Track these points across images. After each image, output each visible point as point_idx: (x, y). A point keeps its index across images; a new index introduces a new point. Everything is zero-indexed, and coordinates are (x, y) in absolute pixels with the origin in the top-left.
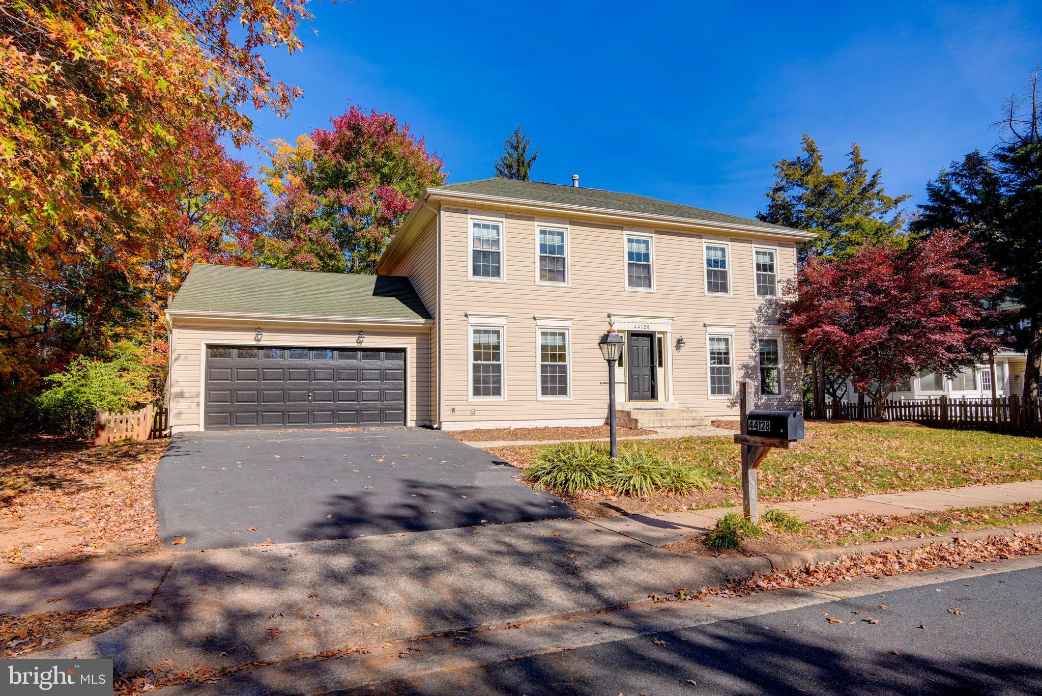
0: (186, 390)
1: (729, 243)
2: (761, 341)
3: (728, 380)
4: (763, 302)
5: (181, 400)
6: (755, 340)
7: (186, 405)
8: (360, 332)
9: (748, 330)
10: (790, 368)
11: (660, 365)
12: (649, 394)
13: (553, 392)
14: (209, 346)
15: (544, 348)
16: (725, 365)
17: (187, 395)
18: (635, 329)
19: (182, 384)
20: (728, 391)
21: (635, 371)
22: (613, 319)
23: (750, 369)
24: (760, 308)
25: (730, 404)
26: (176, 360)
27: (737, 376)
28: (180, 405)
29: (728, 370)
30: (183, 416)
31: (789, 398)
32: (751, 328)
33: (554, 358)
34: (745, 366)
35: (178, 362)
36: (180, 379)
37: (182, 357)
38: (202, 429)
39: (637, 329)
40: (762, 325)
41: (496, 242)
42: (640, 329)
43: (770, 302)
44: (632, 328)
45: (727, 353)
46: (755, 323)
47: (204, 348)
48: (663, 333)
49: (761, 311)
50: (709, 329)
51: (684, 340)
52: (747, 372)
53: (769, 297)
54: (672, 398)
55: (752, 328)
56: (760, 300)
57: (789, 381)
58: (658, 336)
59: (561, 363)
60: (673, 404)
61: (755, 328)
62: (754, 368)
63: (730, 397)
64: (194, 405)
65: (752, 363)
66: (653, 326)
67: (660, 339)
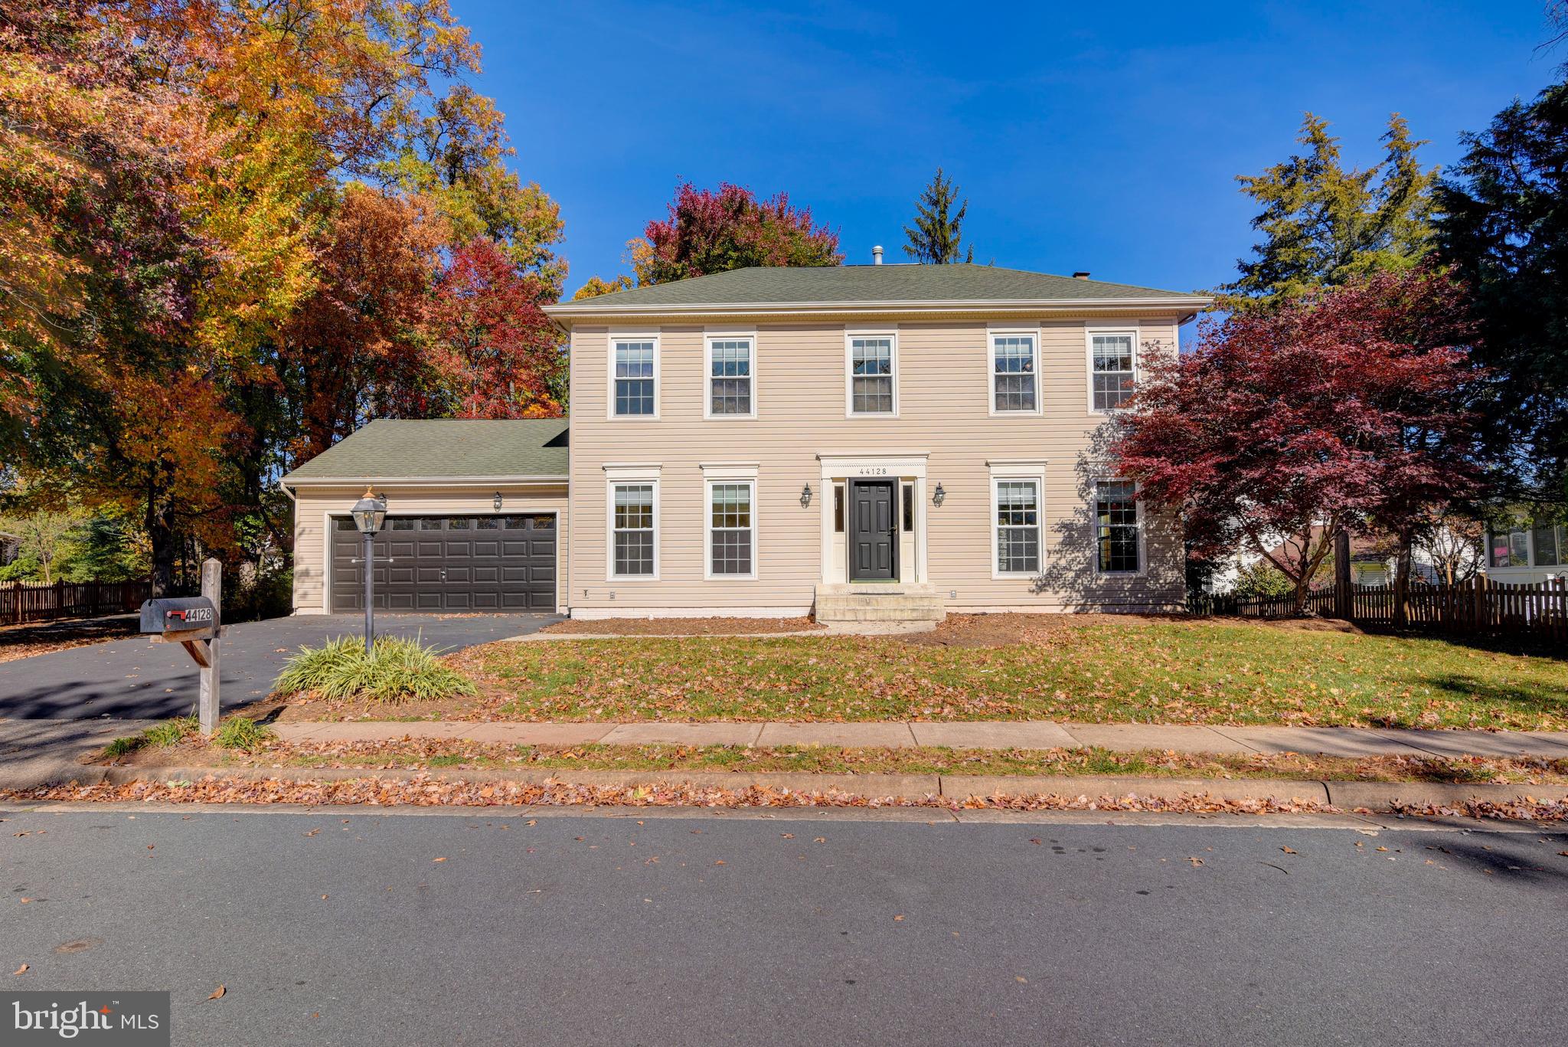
0: (309, 568)
1: (1039, 330)
2: (1099, 484)
3: (1033, 550)
4: (1107, 420)
5: (307, 579)
6: (1088, 485)
7: (312, 585)
8: (499, 494)
9: (1073, 467)
10: (1160, 528)
11: (908, 526)
12: (888, 571)
13: (731, 569)
14: (334, 517)
15: (717, 507)
16: (1029, 526)
17: (312, 573)
18: (861, 475)
19: (307, 561)
20: (1033, 565)
21: (863, 537)
22: (823, 461)
23: (1077, 530)
24: (1098, 430)
25: (1034, 587)
26: (300, 534)
27: (1048, 540)
28: (306, 585)
29: (1033, 534)
30: (309, 597)
31: (1157, 577)
32: (1079, 464)
33: (731, 521)
34: (1067, 527)
35: (304, 537)
36: (304, 555)
37: (307, 530)
38: (324, 611)
39: (865, 475)
40: (1101, 459)
41: (648, 367)
42: (871, 475)
43: (1122, 422)
44: (856, 473)
45: (1033, 506)
46: (1089, 457)
47: (327, 522)
48: (913, 479)
49: (1101, 435)
50: (994, 469)
51: (945, 489)
52: (1071, 536)
53: (1118, 412)
54: (923, 579)
55: (1082, 465)
56: (1102, 418)
57: (1157, 550)
58: (901, 484)
59: (742, 528)
60: (924, 587)
61: (1086, 463)
62: (1085, 530)
63: (1034, 575)
64: (319, 585)
65: (1081, 521)
66: (891, 469)
67: (908, 491)
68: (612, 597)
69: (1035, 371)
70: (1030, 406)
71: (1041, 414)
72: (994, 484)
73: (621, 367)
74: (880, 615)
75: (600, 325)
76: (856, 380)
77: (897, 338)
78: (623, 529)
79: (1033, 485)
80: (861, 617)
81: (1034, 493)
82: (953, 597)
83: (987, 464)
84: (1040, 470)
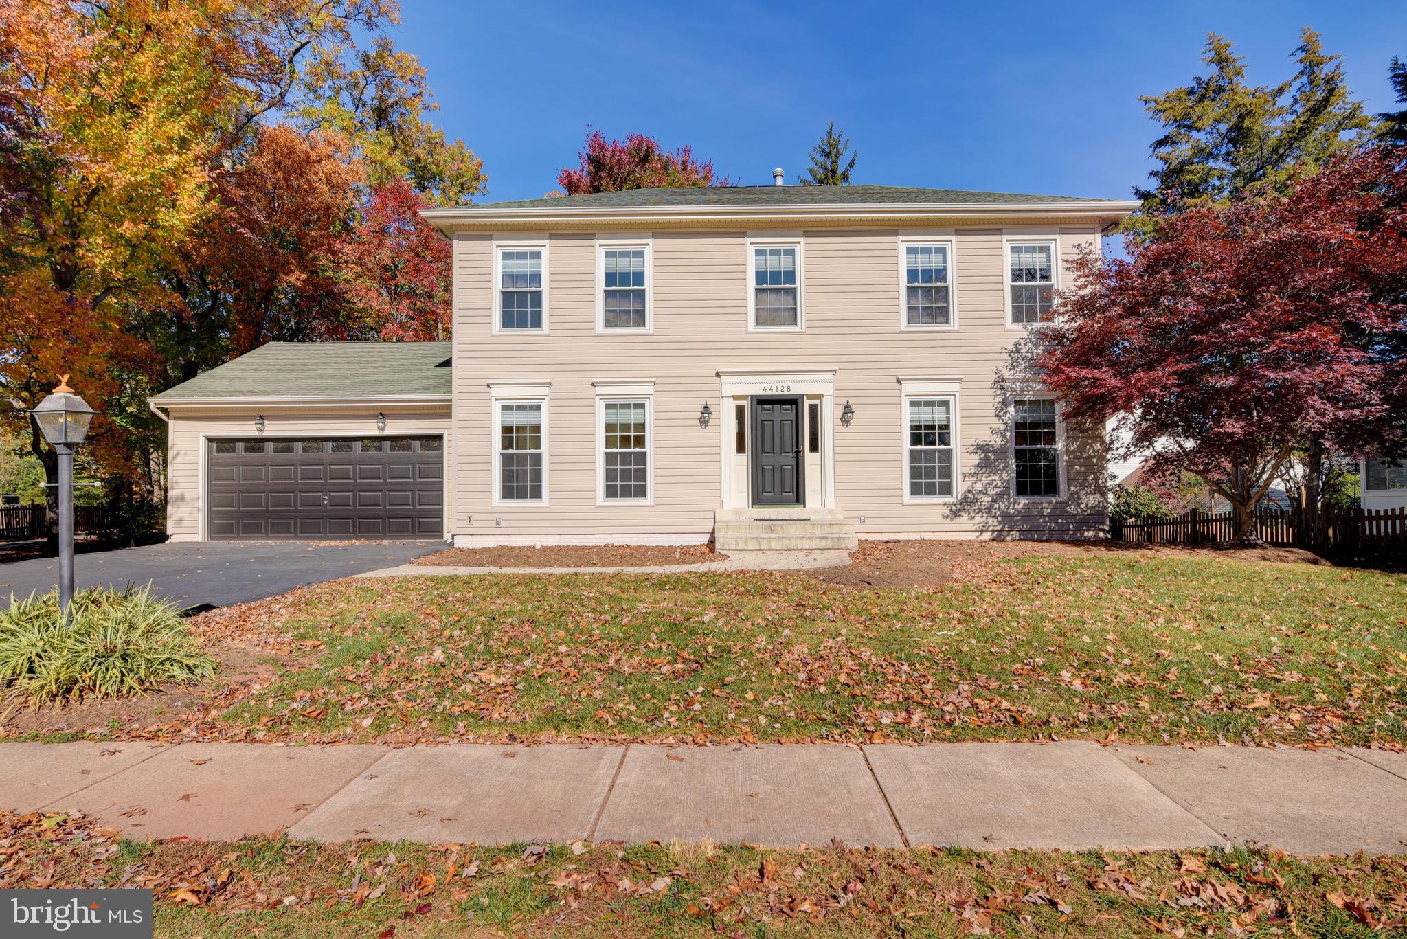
0: (187, 492)
1: (953, 238)
2: (1017, 403)
3: (947, 473)
4: (1025, 335)
5: (182, 505)
6: (1005, 403)
7: (188, 510)
8: (382, 415)
9: (989, 384)
10: (1081, 449)
11: (814, 447)
12: (793, 496)
13: (626, 493)
14: (210, 440)
15: (610, 427)
16: (942, 447)
17: (188, 498)
18: (764, 393)
19: (182, 485)
20: (947, 489)
21: (766, 460)
22: (723, 378)
23: (993, 451)
24: (1016, 345)
25: (948, 512)
26: (175, 457)
27: (963, 462)
28: (182, 511)
29: (948, 455)
30: (185, 523)
31: (1077, 502)
32: (996, 382)
33: (625, 441)
34: (983, 448)
35: (178, 460)
36: (180, 479)
37: (182, 453)
38: (200, 537)
39: (768, 393)
40: (1020, 375)
41: (537, 278)
42: (774, 393)
43: (1042, 336)
44: (758, 391)
45: (947, 427)
46: (1006, 373)
47: (202, 445)
48: (820, 397)
49: (1018, 351)
50: (906, 387)
51: (853, 408)
52: (987, 458)
53: (1037, 325)
54: (830, 503)
55: (1000, 382)
56: (1019, 332)
57: (1078, 472)
58: (807, 403)
59: (637, 450)
60: (831, 512)
61: (1003, 380)
62: (1001, 452)
63: (948, 499)
64: (195, 510)
65: (998, 442)
66: (795, 386)
67: (814, 410)
68: (498, 524)
69: (949, 283)
70: (942, 319)
71: (956, 328)
72: (906, 402)
73: (508, 277)
74: (786, 544)
75: (485, 233)
76: (758, 291)
77: (802, 245)
78: (510, 451)
79: (946, 404)
80: (765, 546)
81: (948, 412)
82: (862, 523)
83: (898, 382)
84: (954, 387)
